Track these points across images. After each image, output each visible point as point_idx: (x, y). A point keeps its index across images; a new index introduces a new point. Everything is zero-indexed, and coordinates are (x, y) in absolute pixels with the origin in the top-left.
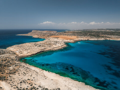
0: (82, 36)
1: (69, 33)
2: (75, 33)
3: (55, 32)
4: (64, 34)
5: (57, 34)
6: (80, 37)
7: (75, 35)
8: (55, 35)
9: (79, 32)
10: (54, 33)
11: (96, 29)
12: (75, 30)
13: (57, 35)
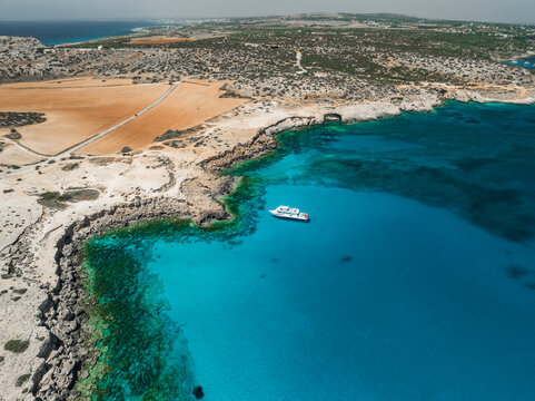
0: (267, 84)
1: (148, 52)
2: (192, 45)
3: (22, 46)
4: (111, 60)
5: (40, 66)
6: (247, 89)
7: (200, 69)
8: (18, 77)
9: (218, 34)
10: (14, 53)
11: (292, 14)
12: (189, 22)
13: (47, 74)
